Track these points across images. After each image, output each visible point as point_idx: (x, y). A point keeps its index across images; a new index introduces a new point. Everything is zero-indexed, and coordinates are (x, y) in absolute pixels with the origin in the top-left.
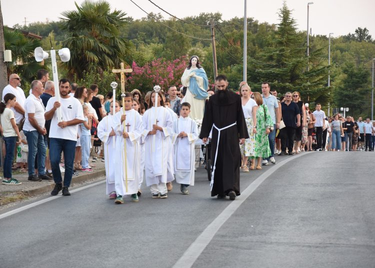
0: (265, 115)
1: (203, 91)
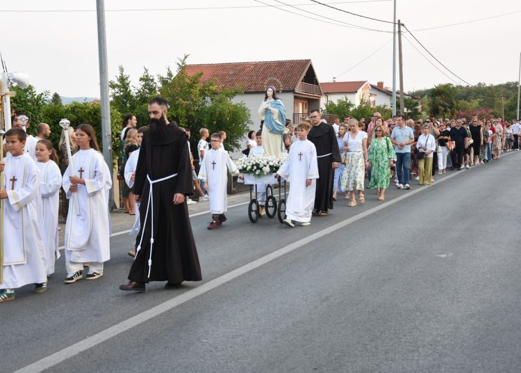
0: (388, 147)
1: (279, 125)
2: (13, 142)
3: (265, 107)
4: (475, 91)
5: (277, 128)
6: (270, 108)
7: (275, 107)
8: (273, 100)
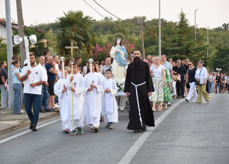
1: (124, 61)
2: (75, 68)
3: (116, 50)
4: (103, 26)
5: (123, 63)
6: (119, 51)
7: (122, 50)
8: (120, 46)
